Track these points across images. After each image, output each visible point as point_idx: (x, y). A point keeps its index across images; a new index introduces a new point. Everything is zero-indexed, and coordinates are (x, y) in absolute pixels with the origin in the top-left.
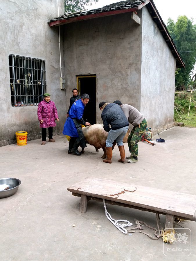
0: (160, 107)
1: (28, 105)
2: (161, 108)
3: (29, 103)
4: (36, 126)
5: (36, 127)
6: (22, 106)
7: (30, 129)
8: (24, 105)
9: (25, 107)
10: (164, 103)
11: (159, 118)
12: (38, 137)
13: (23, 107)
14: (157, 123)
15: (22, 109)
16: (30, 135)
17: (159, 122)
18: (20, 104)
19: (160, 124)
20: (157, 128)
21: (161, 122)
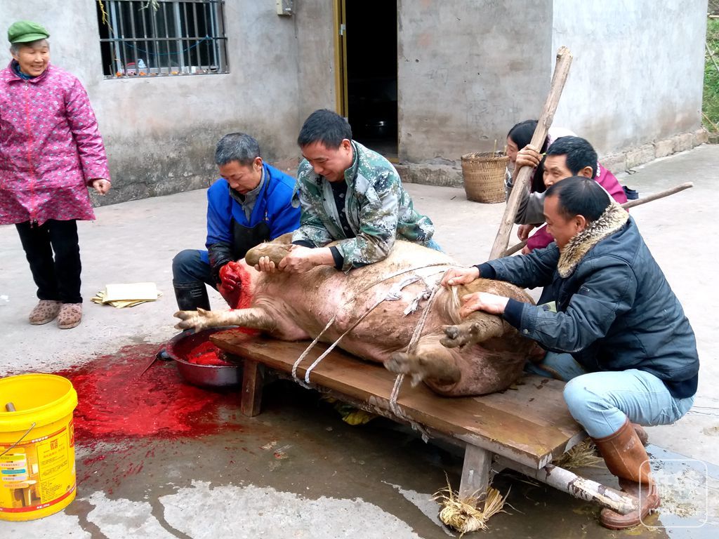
0: (642, 71)
1: (160, 71)
2: (643, 76)
3: (164, 63)
4: (190, 143)
5: (190, 148)
6: (140, 76)
7: (172, 155)
8: (148, 71)
9: (152, 80)
10: (657, 57)
11: (633, 113)
12: (201, 181)
13: (142, 80)
14: (628, 131)
15: (139, 86)
16: (171, 175)
17: (637, 128)
18: (133, 71)
19: (639, 136)
20: (628, 148)
21: (643, 127)
